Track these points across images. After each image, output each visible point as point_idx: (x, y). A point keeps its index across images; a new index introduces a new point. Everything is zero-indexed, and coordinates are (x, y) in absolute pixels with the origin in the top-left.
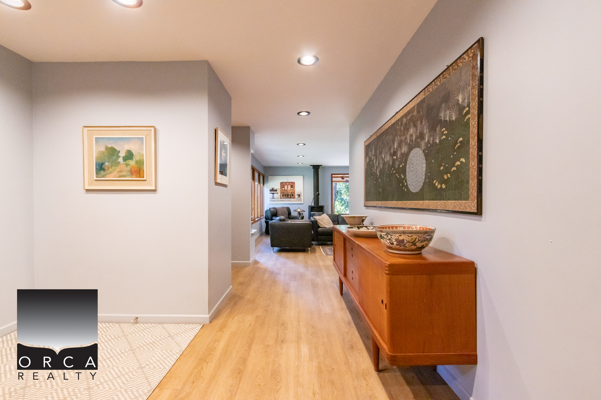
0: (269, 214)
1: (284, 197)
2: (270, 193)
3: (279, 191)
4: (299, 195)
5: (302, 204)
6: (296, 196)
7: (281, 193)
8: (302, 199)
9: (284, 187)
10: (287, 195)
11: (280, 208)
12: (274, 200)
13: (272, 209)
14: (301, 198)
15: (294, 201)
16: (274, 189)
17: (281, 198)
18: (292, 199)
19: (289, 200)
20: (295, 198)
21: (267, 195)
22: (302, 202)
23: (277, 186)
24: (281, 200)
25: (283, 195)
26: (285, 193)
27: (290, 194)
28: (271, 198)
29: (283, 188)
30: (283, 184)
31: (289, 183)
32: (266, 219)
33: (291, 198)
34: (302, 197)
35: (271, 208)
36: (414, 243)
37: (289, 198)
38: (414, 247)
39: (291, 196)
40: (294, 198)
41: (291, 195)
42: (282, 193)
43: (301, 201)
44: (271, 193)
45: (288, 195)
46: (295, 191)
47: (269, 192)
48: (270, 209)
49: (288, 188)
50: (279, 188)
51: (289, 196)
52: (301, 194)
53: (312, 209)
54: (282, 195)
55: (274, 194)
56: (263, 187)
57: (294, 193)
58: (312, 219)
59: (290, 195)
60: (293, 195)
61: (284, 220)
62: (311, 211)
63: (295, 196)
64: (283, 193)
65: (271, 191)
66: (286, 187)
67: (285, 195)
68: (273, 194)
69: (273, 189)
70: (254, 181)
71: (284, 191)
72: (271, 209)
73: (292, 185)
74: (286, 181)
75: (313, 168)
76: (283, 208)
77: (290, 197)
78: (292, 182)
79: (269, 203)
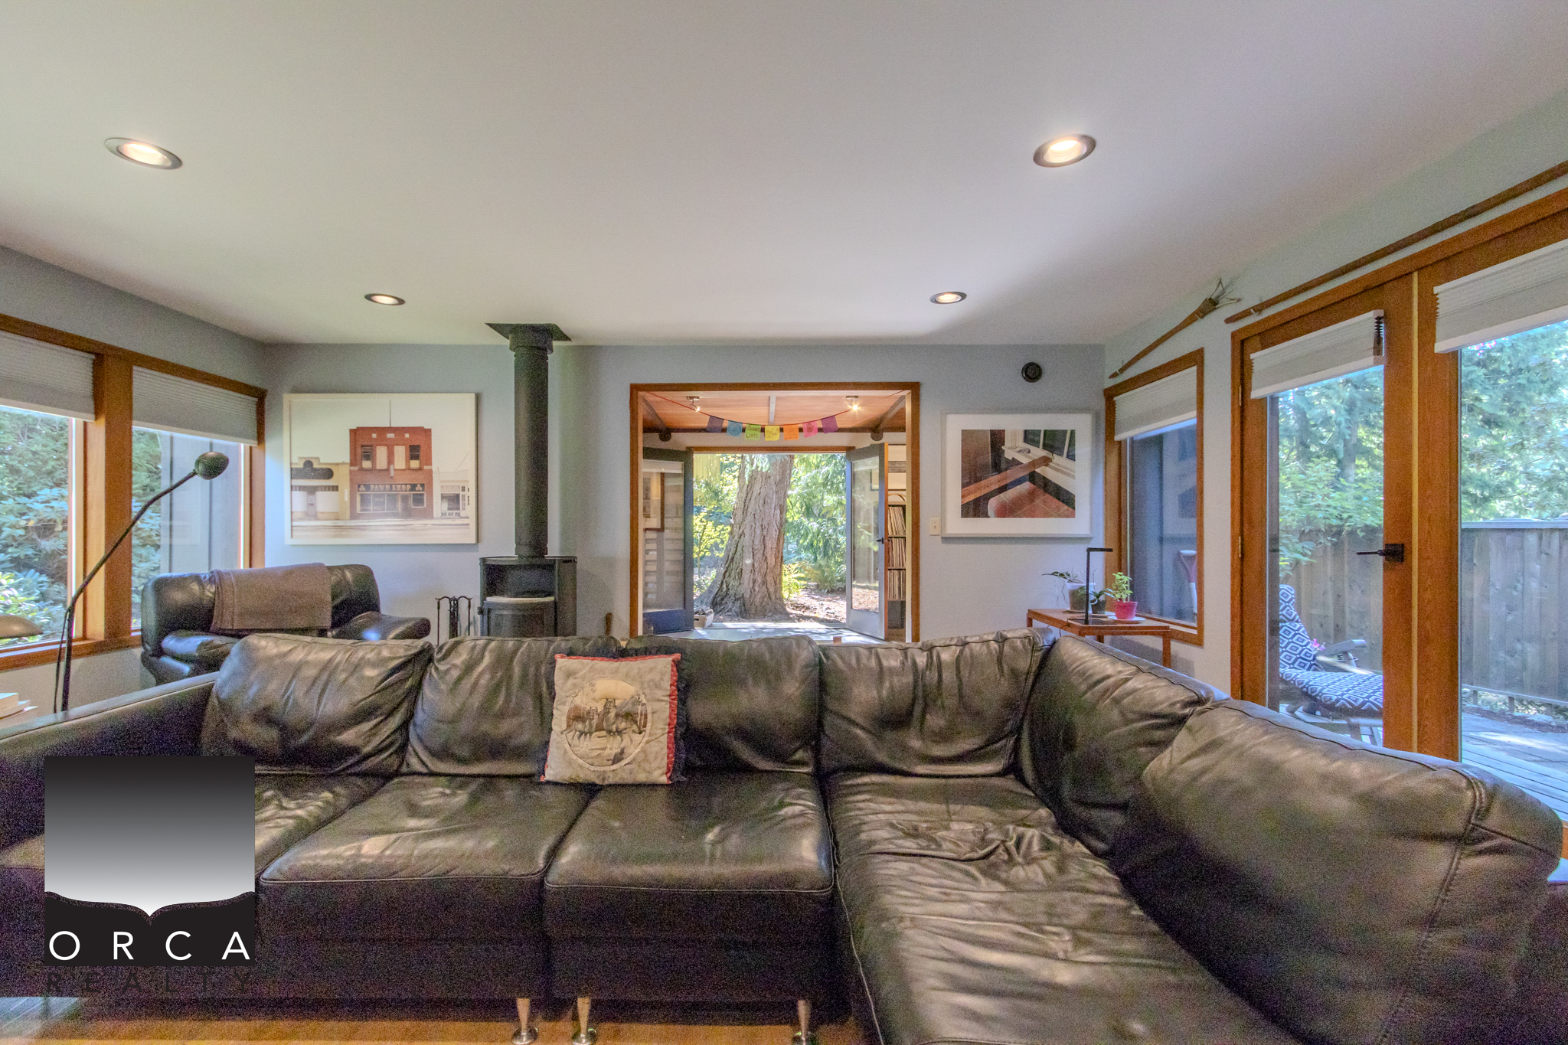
2: (292, 488)
3: (342, 477)
4: (453, 502)
5: (472, 547)
6: (439, 507)
7: (354, 485)
8: (472, 522)
9: (369, 455)
12: (316, 528)
14: (463, 514)
15: (426, 529)
16: (315, 466)
17: (355, 515)
18: (419, 523)
19: (401, 528)
20: (434, 517)
21: (281, 498)
22: (471, 540)
23: (336, 451)
24: (351, 528)
26: (377, 487)
27: (402, 490)
28: (300, 514)
29: (368, 458)
31: (398, 431)
33: (407, 512)
34: (470, 511)
37: (399, 515)
40: (430, 514)
42: (362, 488)
43: (464, 530)
46: (434, 476)
47: (294, 481)
50: (346, 458)
51: (400, 506)
54: (358, 498)
55: (319, 494)
56: (256, 453)
57: (427, 484)
59: (405, 499)
60: (418, 499)
63: (431, 505)
64: (367, 487)
66: (381, 453)
68: (312, 491)
69: (308, 463)
70: (103, 420)
73: (418, 444)
74: (383, 423)
77: (406, 509)
78: (413, 430)
79: (288, 539)
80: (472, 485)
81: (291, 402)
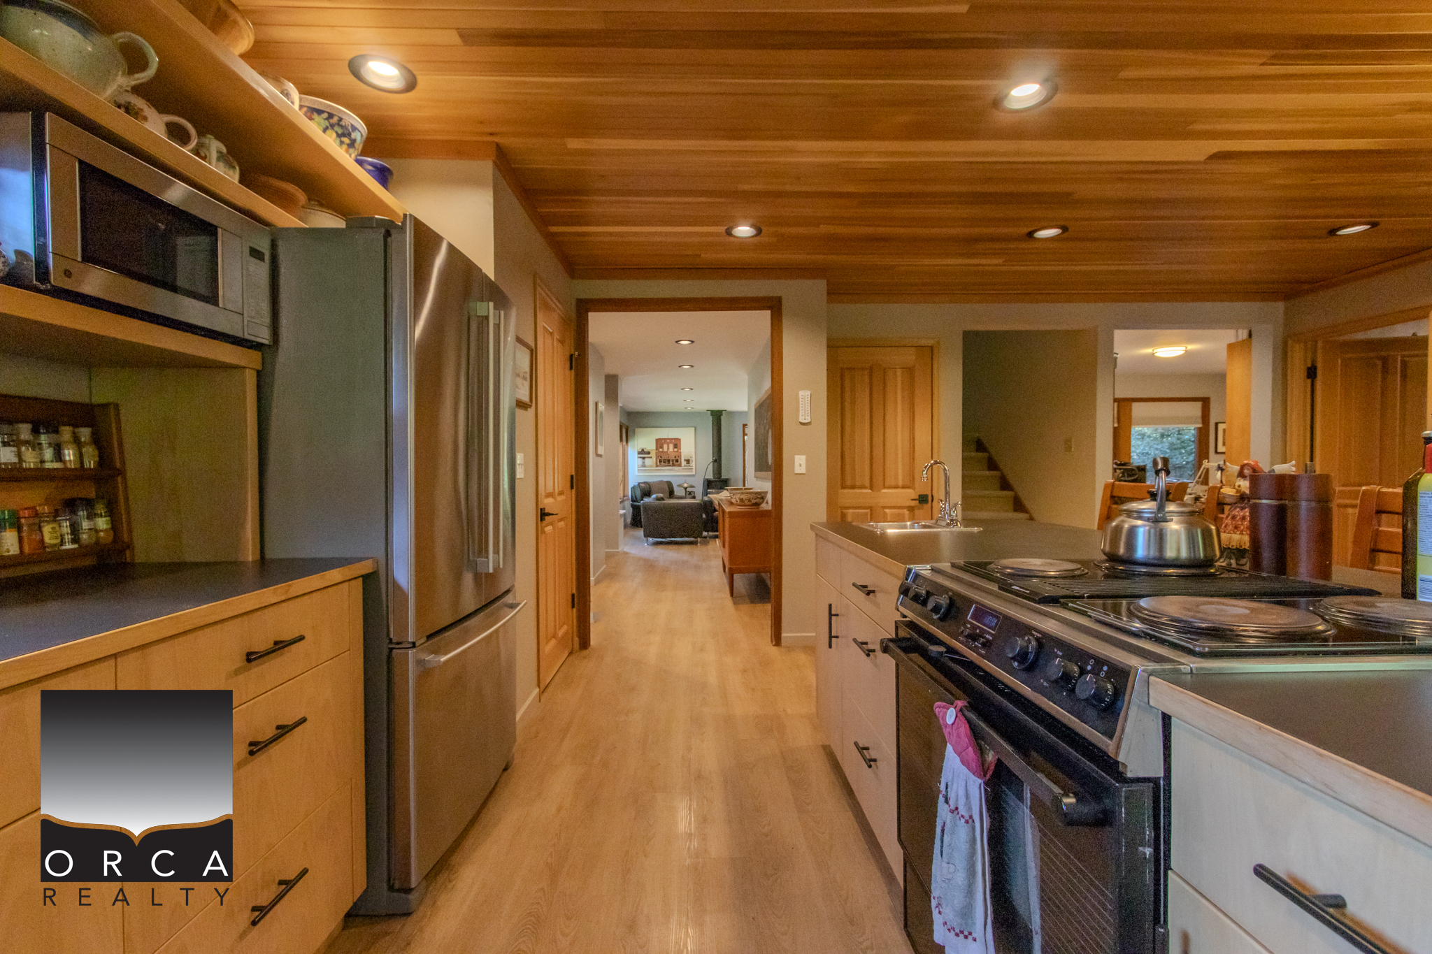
0: (638, 494)
1: (662, 463)
2: (638, 457)
3: (653, 454)
4: (688, 461)
5: (694, 476)
6: (684, 463)
7: (657, 457)
8: (694, 468)
9: (662, 447)
10: (667, 461)
11: (654, 483)
12: (645, 470)
13: (642, 485)
14: (691, 465)
15: (678, 471)
16: (645, 450)
17: (657, 466)
18: (676, 468)
19: (672, 470)
21: (634, 461)
22: (694, 473)
23: (651, 446)
24: (656, 470)
25: (660, 461)
26: (664, 458)
27: (672, 458)
28: (640, 466)
30: (660, 443)
31: (671, 439)
32: (633, 501)
33: (673, 465)
34: (693, 464)
36: (749, 500)
37: (670, 465)
38: (750, 503)
39: (675, 462)
40: (680, 465)
42: (659, 457)
43: (691, 470)
44: (640, 458)
45: (669, 461)
46: (682, 453)
47: (636, 455)
48: (639, 483)
49: (668, 449)
50: (655, 448)
51: (671, 462)
52: (692, 458)
53: (709, 484)
54: (658, 460)
55: (646, 459)
56: (625, 447)
57: (680, 456)
58: (706, 498)
59: (673, 460)
60: (677, 461)
61: (662, 499)
62: (708, 488)
63: (681, 463)
64: (661, 457)
65: (639, 453)
66: (665, 446)
67: (664, 460)
68: (644, 458)
69: (643, 450)
71: (662, 454)
73: (677, 443)
74: (666, 437)
75: (712, 415)
76: (661, 482)
78: (676, 439)
79: (637, 473)
80: (694, 456)
81: (638, 430)
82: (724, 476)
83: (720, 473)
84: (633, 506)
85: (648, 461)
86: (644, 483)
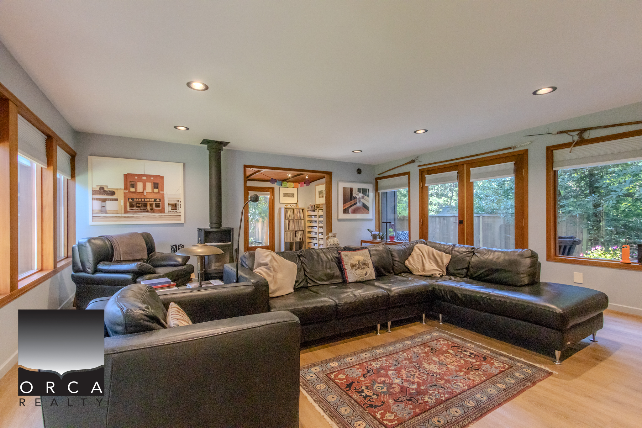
0: (87, 257)
1: (135, 208)
2: (93, 199)
3: (120, 195)
4: (174, 206)
5: (182, 225)
6: (167, 208)
7: (126, 198)
8: (182, 214)
11: (123, 236)
12: (106, 217)
13: (99, 242)
14: (178, 211)
15: (161, 218)
16: (106, 189)
17: (126, 212)
18: (157, 215)
19: (149, 217)
20: (164, 213)
21: (85, 203)
22: (183, 222)
24: (125, 217)
25: (132, 205)
26: (138, 200)
27: (150, 201)
28: (97, 212)
29: (133, 187)
30: (130, 180)
31: (149, 176)
32: (76, 270)
33: (153, 211)
34: (181, 210)
35: (95, 239)
37: (147, 211)
40: (162, 211)
41: (154, 206)
42: (130, 200)
43: (178, 218)
44: (97, 199)
45: (145, 205)
46: (165, 195)
50: (122, 187)
51: (149, 208)
52: (179, 203)
53: (205, 236)
54: (128, 204)
55: (107, 202)
56: (71, 182)
57: (162, 199)
59: (151, 205)
60: (158, 205)
62: (206, 241)
63: (163, 208)
64: (133, 200)
66: (140, 186)
67: (137, 203)
68: (104, 201)
69: (102, 188)
70: (52, 168)
71: (134, 196)
72: (93, 241)
73: (157, 182)
74: (141, 173)
75: (209, 149)
76: (133, 234)
77: (151, 209)
78: (155, 176)
79: (91, 222)
80: (182, 200)
81: (92, 160)
82: (225, 225)
83: (219, 223)
84: (74, 278)
85: (110, 205)
86: (101, 238)
